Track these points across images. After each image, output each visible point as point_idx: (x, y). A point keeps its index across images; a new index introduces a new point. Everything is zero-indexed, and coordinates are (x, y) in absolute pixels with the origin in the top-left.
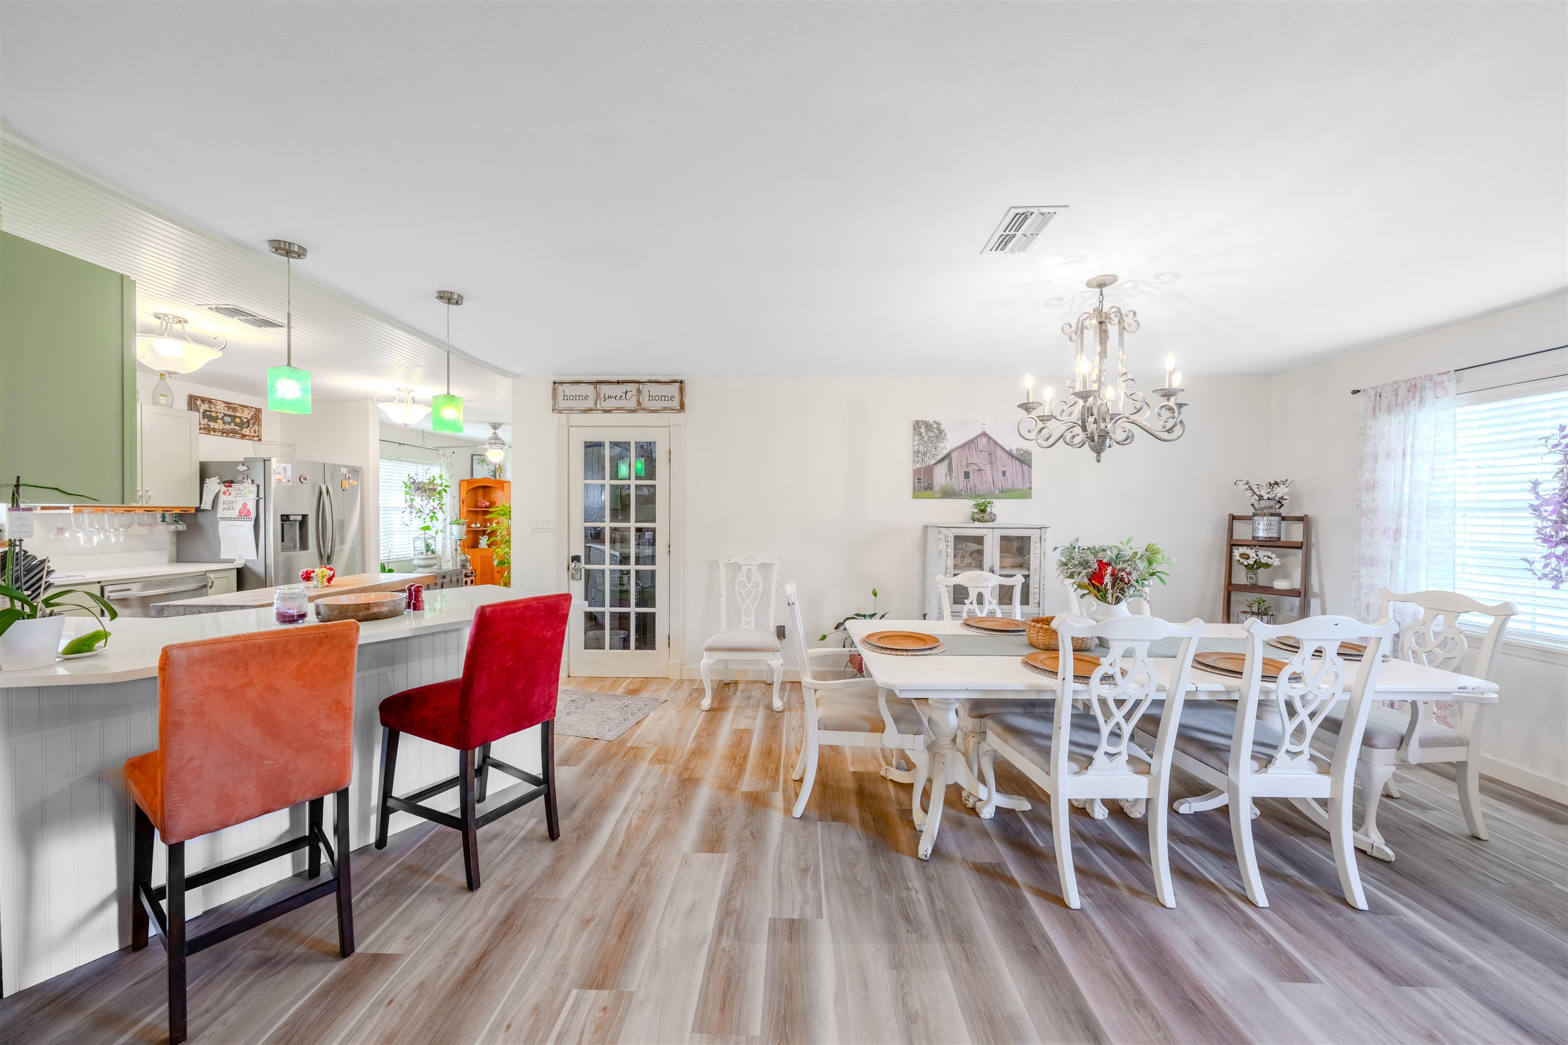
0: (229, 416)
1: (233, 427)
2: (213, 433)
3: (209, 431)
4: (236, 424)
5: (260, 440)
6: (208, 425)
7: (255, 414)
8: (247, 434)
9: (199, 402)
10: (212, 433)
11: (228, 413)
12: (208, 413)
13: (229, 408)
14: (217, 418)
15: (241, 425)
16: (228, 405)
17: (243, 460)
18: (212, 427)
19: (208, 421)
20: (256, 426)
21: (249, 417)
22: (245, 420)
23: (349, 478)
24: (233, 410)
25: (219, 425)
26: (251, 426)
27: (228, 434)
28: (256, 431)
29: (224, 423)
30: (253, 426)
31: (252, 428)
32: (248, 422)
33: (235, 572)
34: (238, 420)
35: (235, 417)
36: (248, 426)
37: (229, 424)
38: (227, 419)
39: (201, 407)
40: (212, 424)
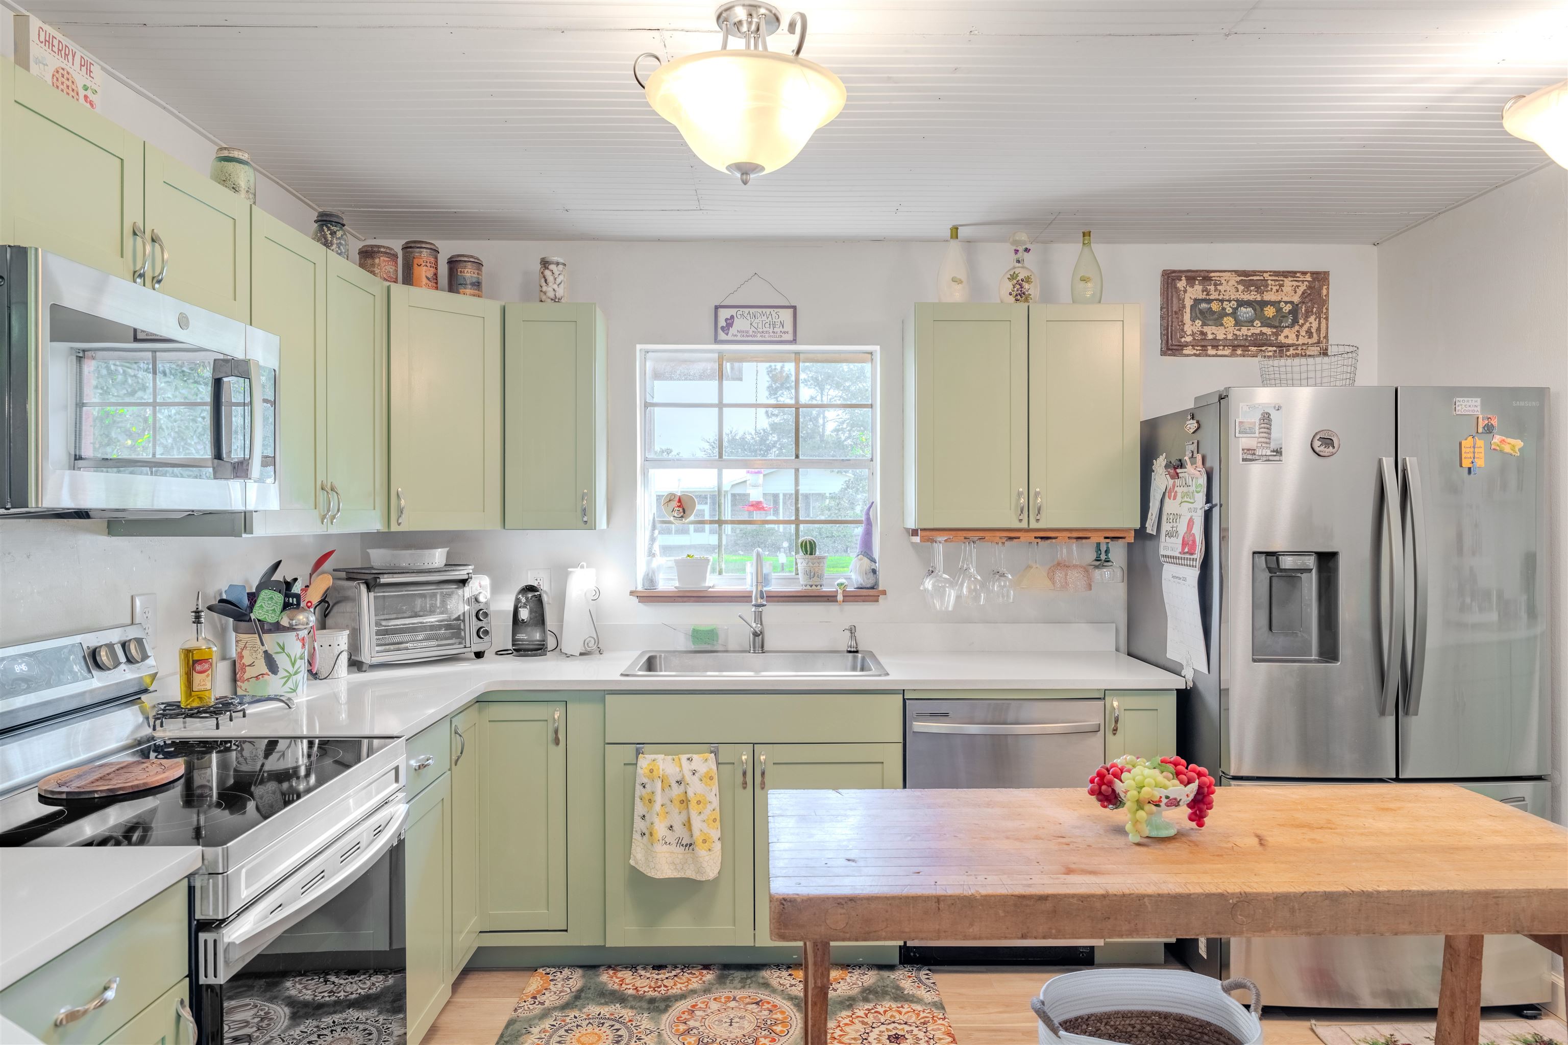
0: (1248, 304)
1: (1257, 331)
2: (1213, 352)
3: (1204, 348)
4: (1266, 323)
5: (1325, 353)
6: (1202, 333)
7: (1309, 287)
8: (1289, 341)
9: (1181, 284)
10: (1211, 351)
11: (1246, 297)
12: (1204, 306)
13: (1248, 285)
14: (1223, 314)
15: (1276, 324)
16: (1248, 279)
17: (1191, 405)
18: (1210, 337)
19: (1204, 324)
20: (1312, 319)
21: (1296, 299)
22: (1287, 308)
23: (1489, 429)
24: (1258, 288)
25: (1226, 331)
26: (1301, 321)
27: (1245, 348)
28: (1313, 330)
29: (1238, 323)
30: (1306, 320)
31: (1301, 326)
32: (1294, 312)
33: (1172, 700)
34: (1270, 312)
35: (1264, 304)
36: (1295, 321)
37: (1250, 322)
38: (1246, 312)
39: (1187, 295)
40: (1211, 331)
